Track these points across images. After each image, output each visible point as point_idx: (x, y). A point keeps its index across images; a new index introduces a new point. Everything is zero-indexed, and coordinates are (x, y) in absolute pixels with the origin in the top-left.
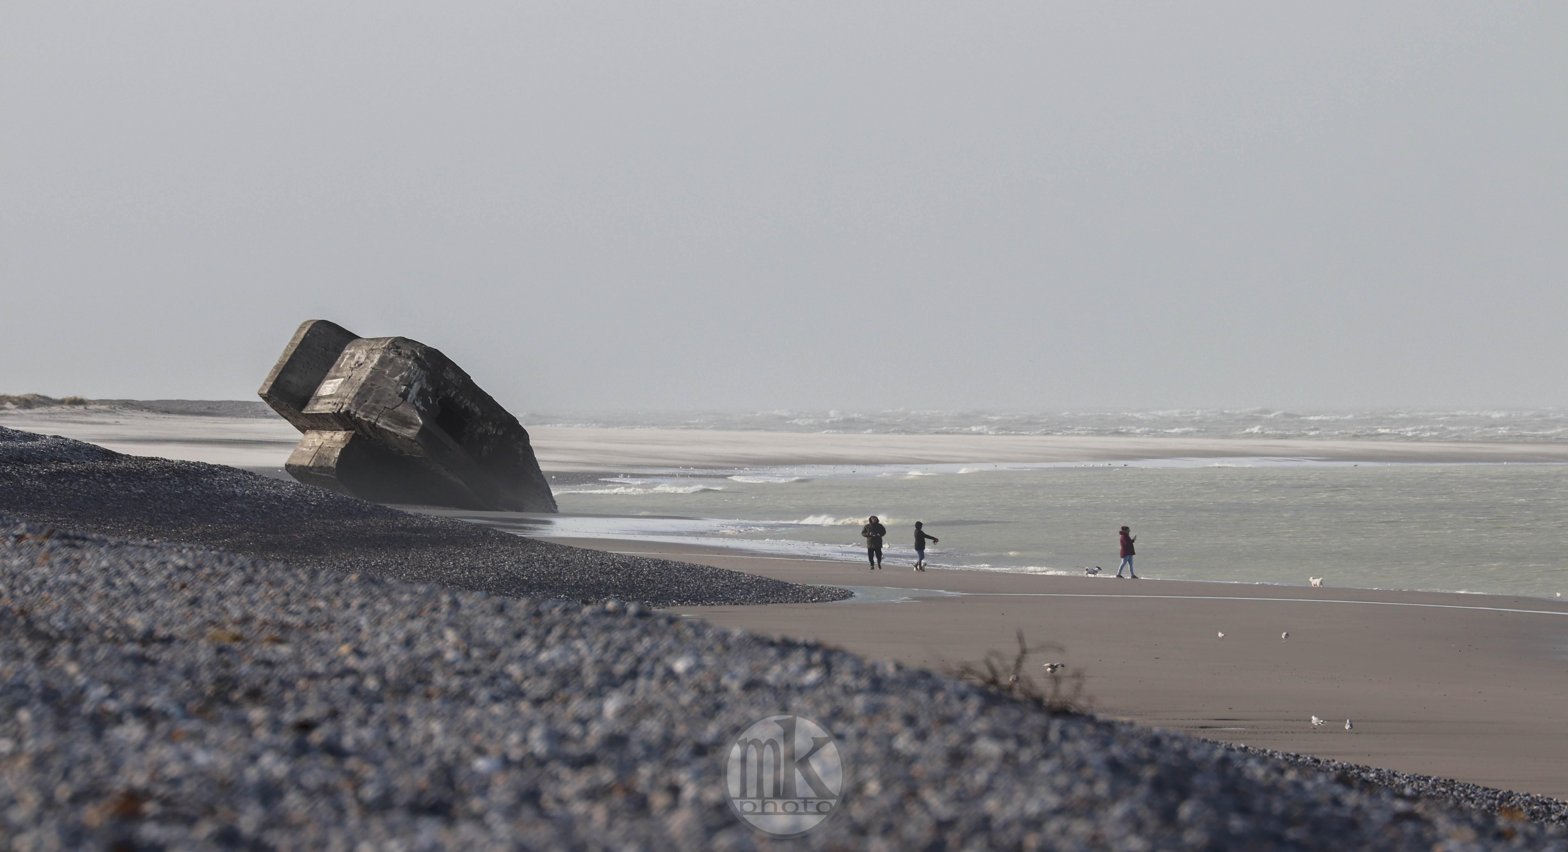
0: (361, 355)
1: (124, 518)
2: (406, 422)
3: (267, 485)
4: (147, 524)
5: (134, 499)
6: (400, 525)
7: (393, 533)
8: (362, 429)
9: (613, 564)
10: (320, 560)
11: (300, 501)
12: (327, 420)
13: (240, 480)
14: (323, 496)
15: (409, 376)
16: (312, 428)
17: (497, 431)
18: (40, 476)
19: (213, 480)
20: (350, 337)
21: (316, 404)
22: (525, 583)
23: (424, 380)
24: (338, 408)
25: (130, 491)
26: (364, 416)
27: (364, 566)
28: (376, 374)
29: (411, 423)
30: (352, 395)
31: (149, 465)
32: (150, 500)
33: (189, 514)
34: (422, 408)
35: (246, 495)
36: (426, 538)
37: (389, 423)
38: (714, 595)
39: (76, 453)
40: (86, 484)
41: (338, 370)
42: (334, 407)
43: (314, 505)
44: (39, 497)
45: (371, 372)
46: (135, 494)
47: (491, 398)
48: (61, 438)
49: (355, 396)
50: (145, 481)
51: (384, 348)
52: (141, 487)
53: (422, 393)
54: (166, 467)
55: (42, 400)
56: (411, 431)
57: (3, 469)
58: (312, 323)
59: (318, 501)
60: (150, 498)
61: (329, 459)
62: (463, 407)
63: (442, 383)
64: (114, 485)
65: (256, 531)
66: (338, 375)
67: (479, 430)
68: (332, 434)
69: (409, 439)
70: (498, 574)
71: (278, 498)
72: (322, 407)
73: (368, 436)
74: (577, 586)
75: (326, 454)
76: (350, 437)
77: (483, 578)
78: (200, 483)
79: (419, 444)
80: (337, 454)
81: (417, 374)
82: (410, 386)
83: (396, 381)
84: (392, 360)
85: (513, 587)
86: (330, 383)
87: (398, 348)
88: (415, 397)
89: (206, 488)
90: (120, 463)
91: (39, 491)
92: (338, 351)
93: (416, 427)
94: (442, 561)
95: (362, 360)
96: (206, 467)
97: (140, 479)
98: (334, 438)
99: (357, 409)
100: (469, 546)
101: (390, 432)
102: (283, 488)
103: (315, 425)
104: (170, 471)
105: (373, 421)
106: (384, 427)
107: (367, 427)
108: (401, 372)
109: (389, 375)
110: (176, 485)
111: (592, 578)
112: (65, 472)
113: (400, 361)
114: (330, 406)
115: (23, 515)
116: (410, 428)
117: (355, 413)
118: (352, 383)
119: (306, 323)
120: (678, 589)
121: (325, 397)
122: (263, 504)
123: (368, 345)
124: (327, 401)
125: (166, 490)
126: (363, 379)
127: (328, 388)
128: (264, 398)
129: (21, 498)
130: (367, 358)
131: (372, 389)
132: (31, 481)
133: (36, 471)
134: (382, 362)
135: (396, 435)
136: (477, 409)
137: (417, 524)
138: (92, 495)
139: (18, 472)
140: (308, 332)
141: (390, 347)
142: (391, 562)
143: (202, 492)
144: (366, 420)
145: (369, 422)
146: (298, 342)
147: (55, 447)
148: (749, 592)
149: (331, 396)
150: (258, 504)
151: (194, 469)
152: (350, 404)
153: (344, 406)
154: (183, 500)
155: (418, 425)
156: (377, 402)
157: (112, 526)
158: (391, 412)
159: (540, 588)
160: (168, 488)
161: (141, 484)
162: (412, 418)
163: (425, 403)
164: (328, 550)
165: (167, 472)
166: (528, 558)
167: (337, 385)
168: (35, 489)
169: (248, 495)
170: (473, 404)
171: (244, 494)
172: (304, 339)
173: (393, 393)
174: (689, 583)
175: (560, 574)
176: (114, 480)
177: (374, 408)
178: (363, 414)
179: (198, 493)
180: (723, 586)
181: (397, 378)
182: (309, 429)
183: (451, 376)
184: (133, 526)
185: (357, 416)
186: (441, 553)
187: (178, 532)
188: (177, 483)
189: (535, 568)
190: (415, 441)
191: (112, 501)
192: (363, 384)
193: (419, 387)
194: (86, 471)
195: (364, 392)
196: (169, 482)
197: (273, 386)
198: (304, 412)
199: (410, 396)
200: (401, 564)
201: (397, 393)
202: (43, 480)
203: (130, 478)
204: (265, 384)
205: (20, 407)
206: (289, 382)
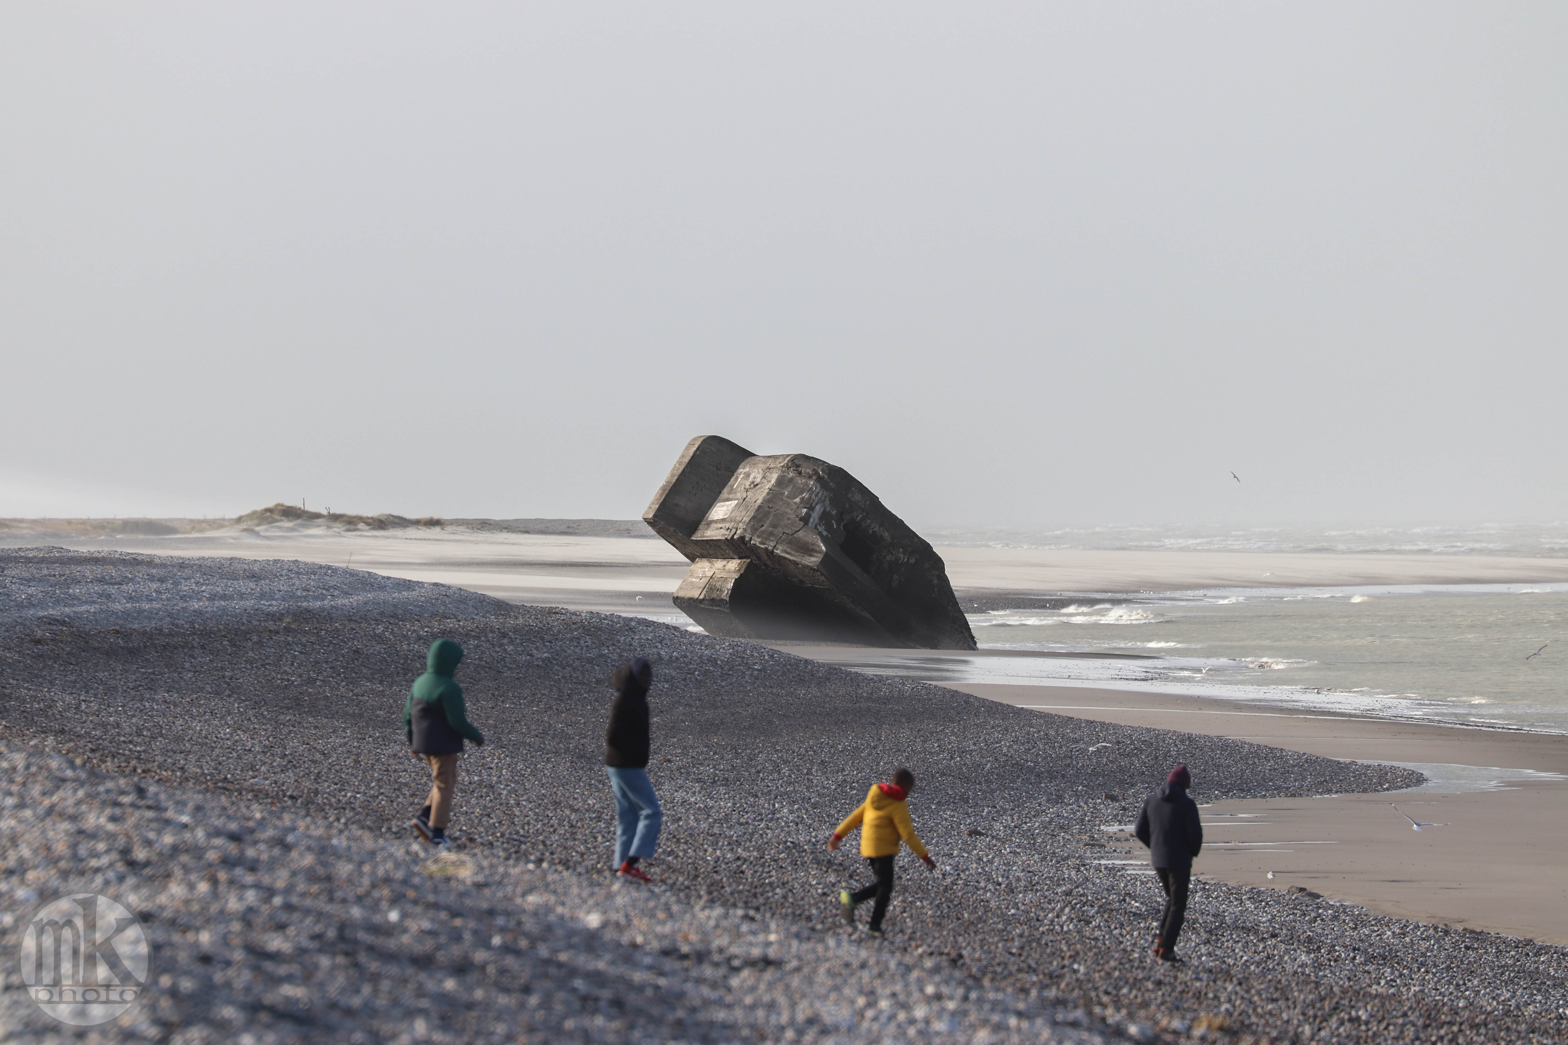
0: (756, 474)
1: (527, 692)
2: (808, 550)
3: (697, 644)
4: (556, 699)
5: (538, 666)
6: (865, 695)
7: (858, 705)
8: (759, 558)
9: (1132, 743)
10: (774, 745)
11: (740, 665)
12: (719, 547)
13: (664, 639)
14: (766, 657)
15: (810, 498)
16: (702, 556)
17: (908, 560)
18: (420, 638)
19: (632, 639)
20: (745, 455)
21: (707, 529)
22: (1031, 770)
23: (827, 502)
24: (732, 533)
25: (531, 655)
26: (761, 543)
27: (830, 751)
28: (774, 496)
29: (813, 550)
30: (746, 519)
31: (553, 621)
32: (556, 667)
33: (607, 684)
34: (825, 533)
35: (673, 658)
36: (898, 710)
37: (788, 550)
38: (1262, 782)
39: (462, 606)
40: (477, 646)
41: (732, 491)
42: (727, 533)
43: (757, 670)
44: (419, 666)
45: (768, 494)
46: (538, 659)
47: (901, 522)
48: (443, 586)
49: (750, 521)
50: (550, 642)
51: (783, 466)
52: (545, 650)
53: (825, 517)
54: (574, 624)
55: (396, 520)
56: (813, 559)
57: (374, 629)
58: (702, 439)
59: (761, 664)
60: (557, 664)
61: (721, 590)
62: (871, 531)
63: (847, 506)
64: (511, 647)
65: (691, 706)
66: (731, 496)
67: (888, 558)
68: (724, 562)
69: (811, 568)
70: (996, 759)
71: (713, 661)
72: (714, 533)
73: (765, 565)
74: (1094, 773)
75: (718, 585)
76: (745, 566)
77: (979, 765)
78: (615, 643)
79: (822, 574)
80: (730, 585)
81: (820, 495)
82: (811, 508)
83: (796, 503)
84: (791, 480)
85: (1018, 777)
86: (723, 506)
87: (798, 466)
88: (817, 520)
89: (624, 650)
90: (517, 618)
91: (419, 658)
92: (731, 471)
93: (819, 555)
94: (924, 742)
95: (758, 480)
96: (622, 622)
97: (542, 639)
98: (727, 568)
99: (753, 535)
100: (952, 721)
101: (790, 560)
102: (718, 647)
103: (705, 553)
104: (579, 628)
105: (770, 548)
106: (783, 554)
107: (764, 554)
108: (801, 493)
109: (788, 497)
110: (587, 646)
111: (1111, 762)
112: (450, 632)
113: (800, 481)
114: (723, 531)
115: (400, 691)
116: (811, 556)
117: (751, 539)
118: (747, 506)
119: (695, 439)
120: (1218, 775)
121: (716, 522)
122: (695, 669)
123: (765, 463)
124: (720, 525)
125: (575, 653)
126: (759, 502)
127: (720, 511)
128: (649, 523)
129: (397, 667)
130: (764, 477)
131: (769, 513)
132: (409, 644)
133: (414, 631)
134: (780, 482)
135: (796, 563)
136: (886, 534)
137: (885, 692)
138: (486, 662)
139: (392, 633)
140: (698, 449)
141: (790, 464)
142: (862, 744)
143: (621, 656)
144: (763, 546)
145: (766, 548)
146: (687, 460)
147: (437, 599)
148: (1304, 779)
149: (723, 520)
150: (689, 669)
151: (608, 624)
152: (745, 530)
153: (738, 532)
154: (598, 666)
155: (820, 552)
156: (775, 526)
157: (513, 703)
158: (790, 537)
159: (1051, 778)
160: (578, 650)
161: (545, 645)
162: (813, 545)
163: (829, 528)
164: (781, 729)
165: (576, 630)
166: (1027, 736)
167: (730, 508)
168: (414, 655)
169: (677, 658)
170: (882, 529)
171: (671, 657)
172: (693, 457)
173: (793, 517)
174: (1229, 766)
175: (1071, 757)
176: (511, 642)
177: (771, 534)
178: (759, 540)
179: (615, 657)
180: (1270, 770)
181: (797, 500)
182: (699, 557)
183: (857, 497)
184: (539, 702)
185: (752, 542)
186: (919, 730)
187: (595, 710)
188: (589, 643)
189: (1039, 750)
190: (818, 571)
191: (510, 669)
192: (759, 507)
193: (822, 509)
194: (478, 630)
195: (761, 516)
196: (579, 643)
197: (659, 510)
198: (693, 538)
199: (811, 520)
200: (875, 748)
201: (797, 516)
202: (424, 643)
203: (530, 639)
204: (650, 508)
205: (374, 529)
206: (677, 505)
